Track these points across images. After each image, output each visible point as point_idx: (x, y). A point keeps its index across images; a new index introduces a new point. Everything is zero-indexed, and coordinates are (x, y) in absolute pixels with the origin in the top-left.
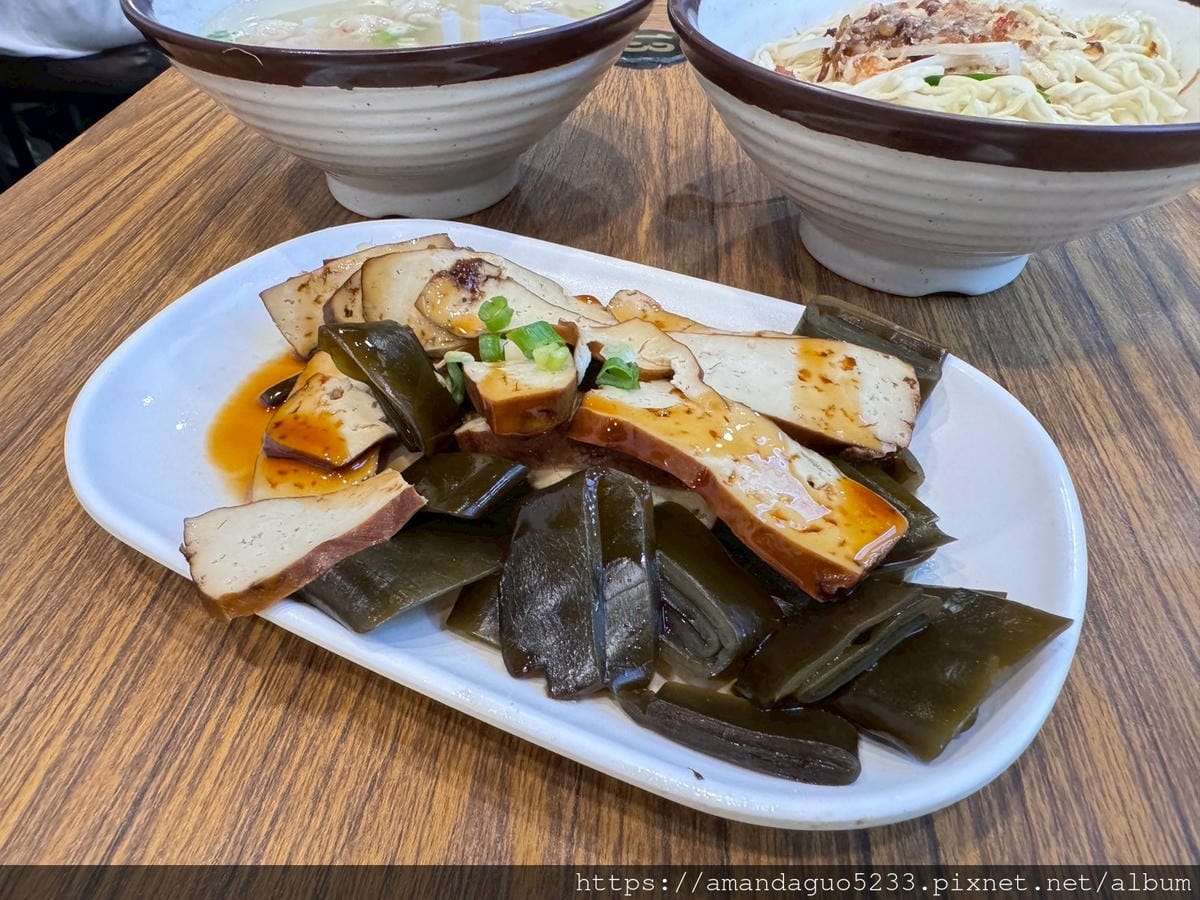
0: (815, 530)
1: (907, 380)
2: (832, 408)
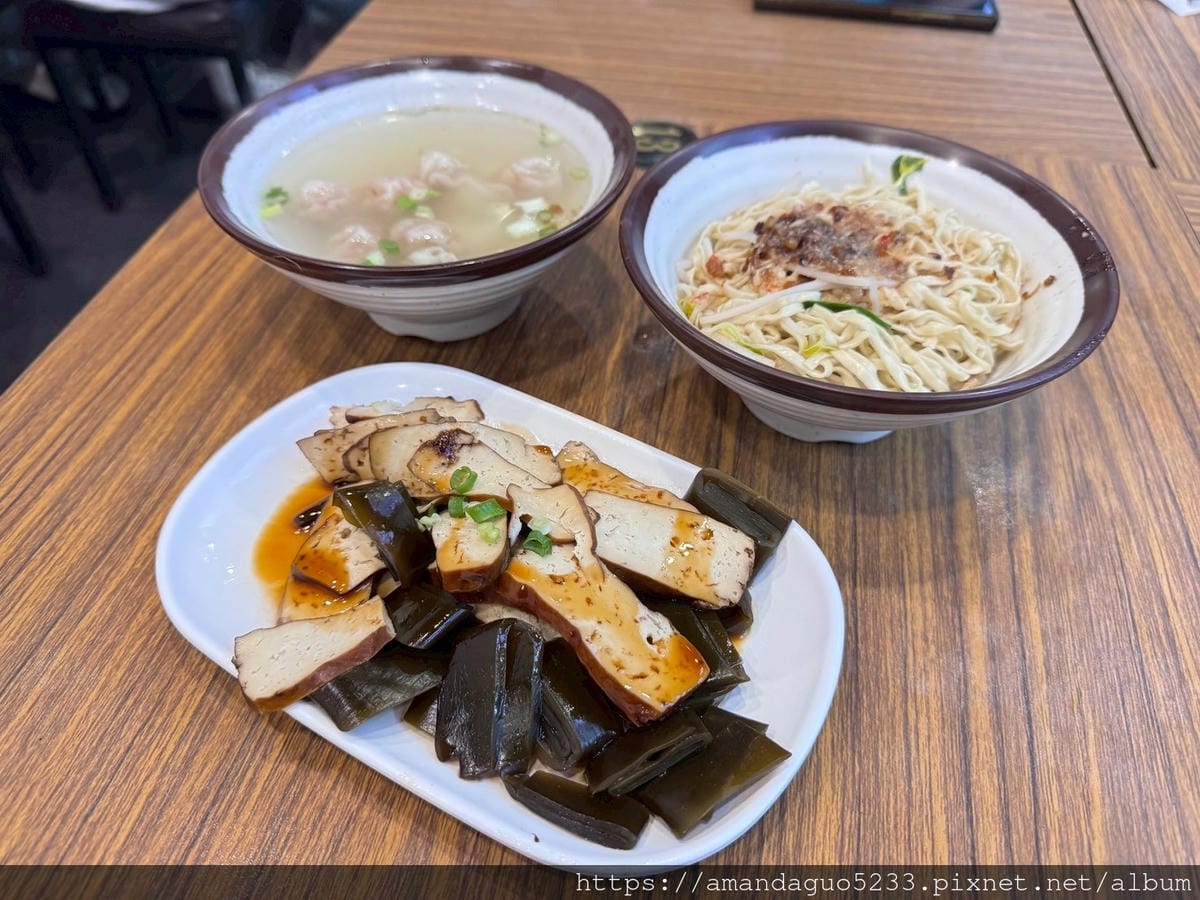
0: (642, 676)
1: (747, 550)
2: (689, 570)
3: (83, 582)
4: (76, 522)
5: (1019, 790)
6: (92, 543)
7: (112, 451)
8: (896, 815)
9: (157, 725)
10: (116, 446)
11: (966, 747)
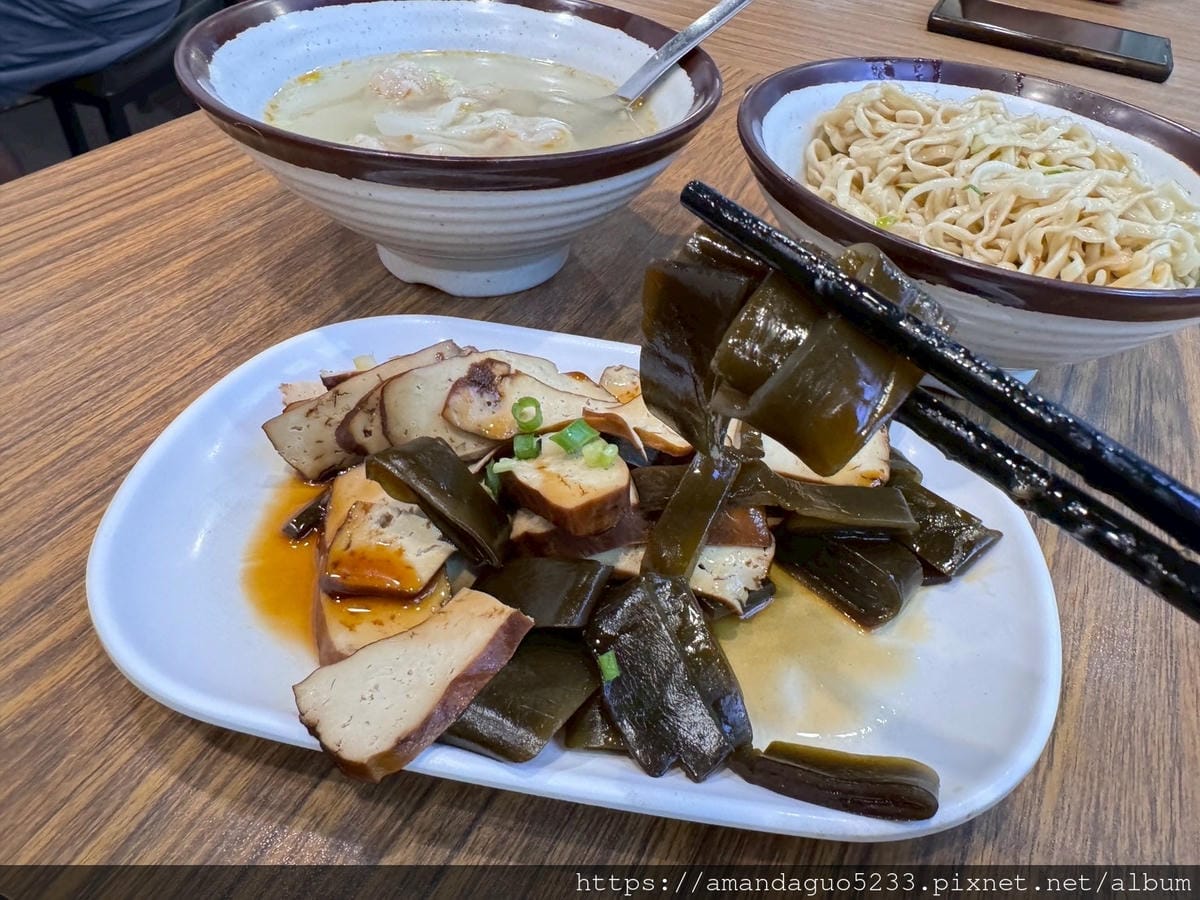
3: (102, 282)
4: (121, 241)
6: (128, 259)
7: (180, 202)
9: (111, 397)
10: (188, 199)
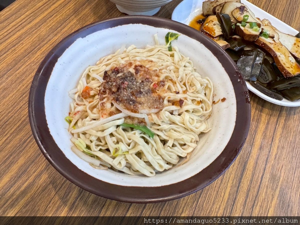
5: (254, 188)
8: (216, 184)
11: (243, 171)
